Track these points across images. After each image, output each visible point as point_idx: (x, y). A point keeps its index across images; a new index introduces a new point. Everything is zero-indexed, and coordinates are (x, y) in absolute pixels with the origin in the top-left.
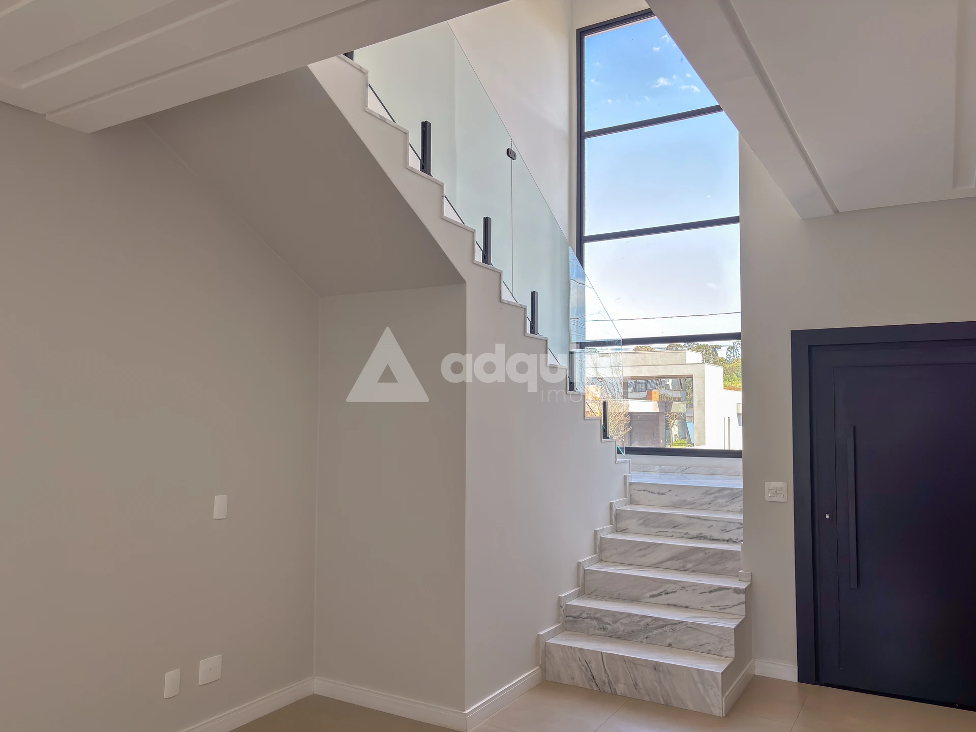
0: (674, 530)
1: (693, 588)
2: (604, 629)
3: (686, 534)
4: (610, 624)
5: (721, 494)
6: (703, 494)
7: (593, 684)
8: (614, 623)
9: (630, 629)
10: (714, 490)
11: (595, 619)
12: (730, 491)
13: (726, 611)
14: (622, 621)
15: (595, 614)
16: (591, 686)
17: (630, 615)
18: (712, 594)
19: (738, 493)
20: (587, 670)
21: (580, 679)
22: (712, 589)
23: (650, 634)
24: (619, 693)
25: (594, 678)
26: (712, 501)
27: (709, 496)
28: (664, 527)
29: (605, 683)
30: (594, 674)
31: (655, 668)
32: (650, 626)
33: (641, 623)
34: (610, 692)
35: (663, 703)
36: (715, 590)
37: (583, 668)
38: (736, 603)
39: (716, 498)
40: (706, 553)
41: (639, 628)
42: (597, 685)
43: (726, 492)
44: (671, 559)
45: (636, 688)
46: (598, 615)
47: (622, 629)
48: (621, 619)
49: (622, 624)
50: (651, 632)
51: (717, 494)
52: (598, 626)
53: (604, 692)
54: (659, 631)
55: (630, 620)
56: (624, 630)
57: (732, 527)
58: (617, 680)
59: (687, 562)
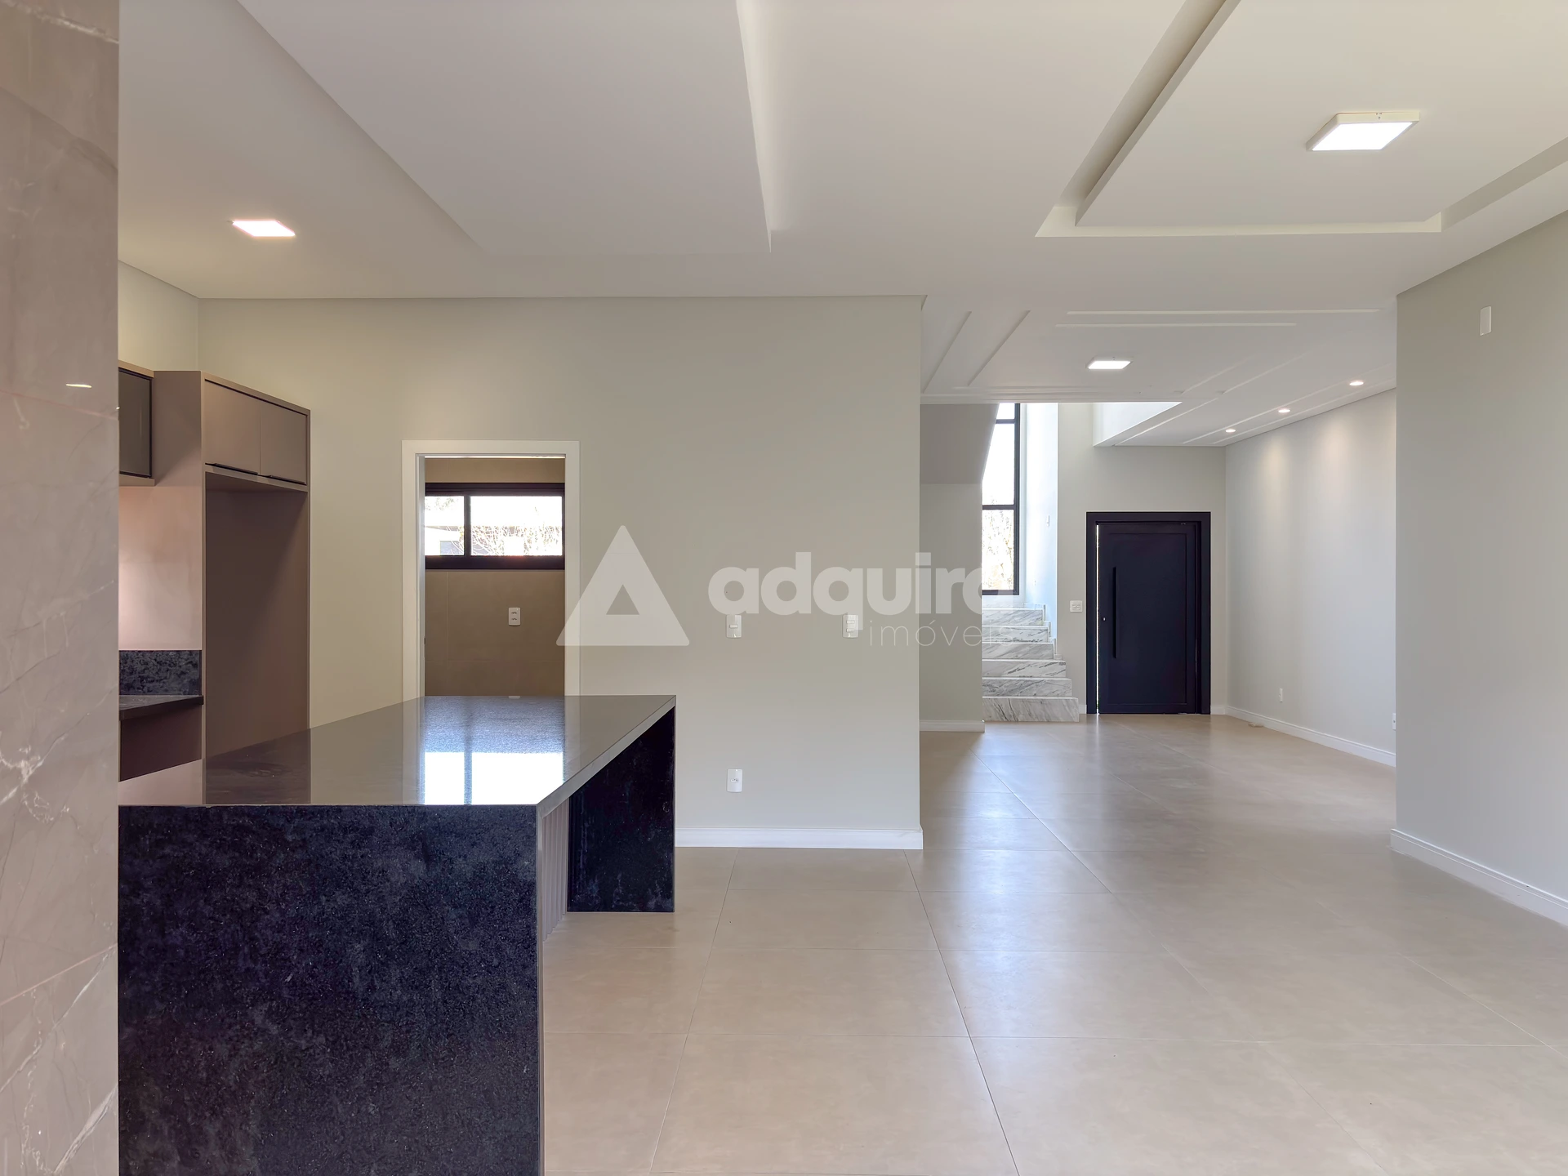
0: (996, 637)
1: (1035, 665)
2: (994, 691)
3: (1006, 638)
4: (997, 688)
5: (1017, 615)
6: (1004, 615)
8: (1000, 686)
9: (1011, 688)
10: (1013, 613)
11: (987, 686)
12: (1023, 613)
13: (1054, 675)
16: (1003, 719)
17: (1011, 681)
18: (1047, 667)
19: (1027, 613)
20: (999, 710)
21: (994, 714)
22: (1046, 664)
23: (1023, 689)
24: (1019, 720)
25: (1003, 713)
26: (1010, 619)
27: (1009, 616)
28: (989, 636)
29: (1011, 716)
31: (1042, 703)
32: (1023, 686)
33: (1018, 685)
34: (1014, 719)
36: (1049, 665)
38: (1060, 671)
39: (1014, 617)
40: (1031, 647)
41: (1016, 687)
42: (1006, 717)
43: (1020, 613)
44: (1009, 652)
45: (1030, 715)
46: (989, 684)
47: (1005, 689)
48: (1005, 683)
49: (1005, 686)
52: (989, 690)
53: (1011, 720)
54: (1029, 687)
55: (1010, 684)
57: (1036, 632)
58: (1019, 713)
59: (1019, 653)
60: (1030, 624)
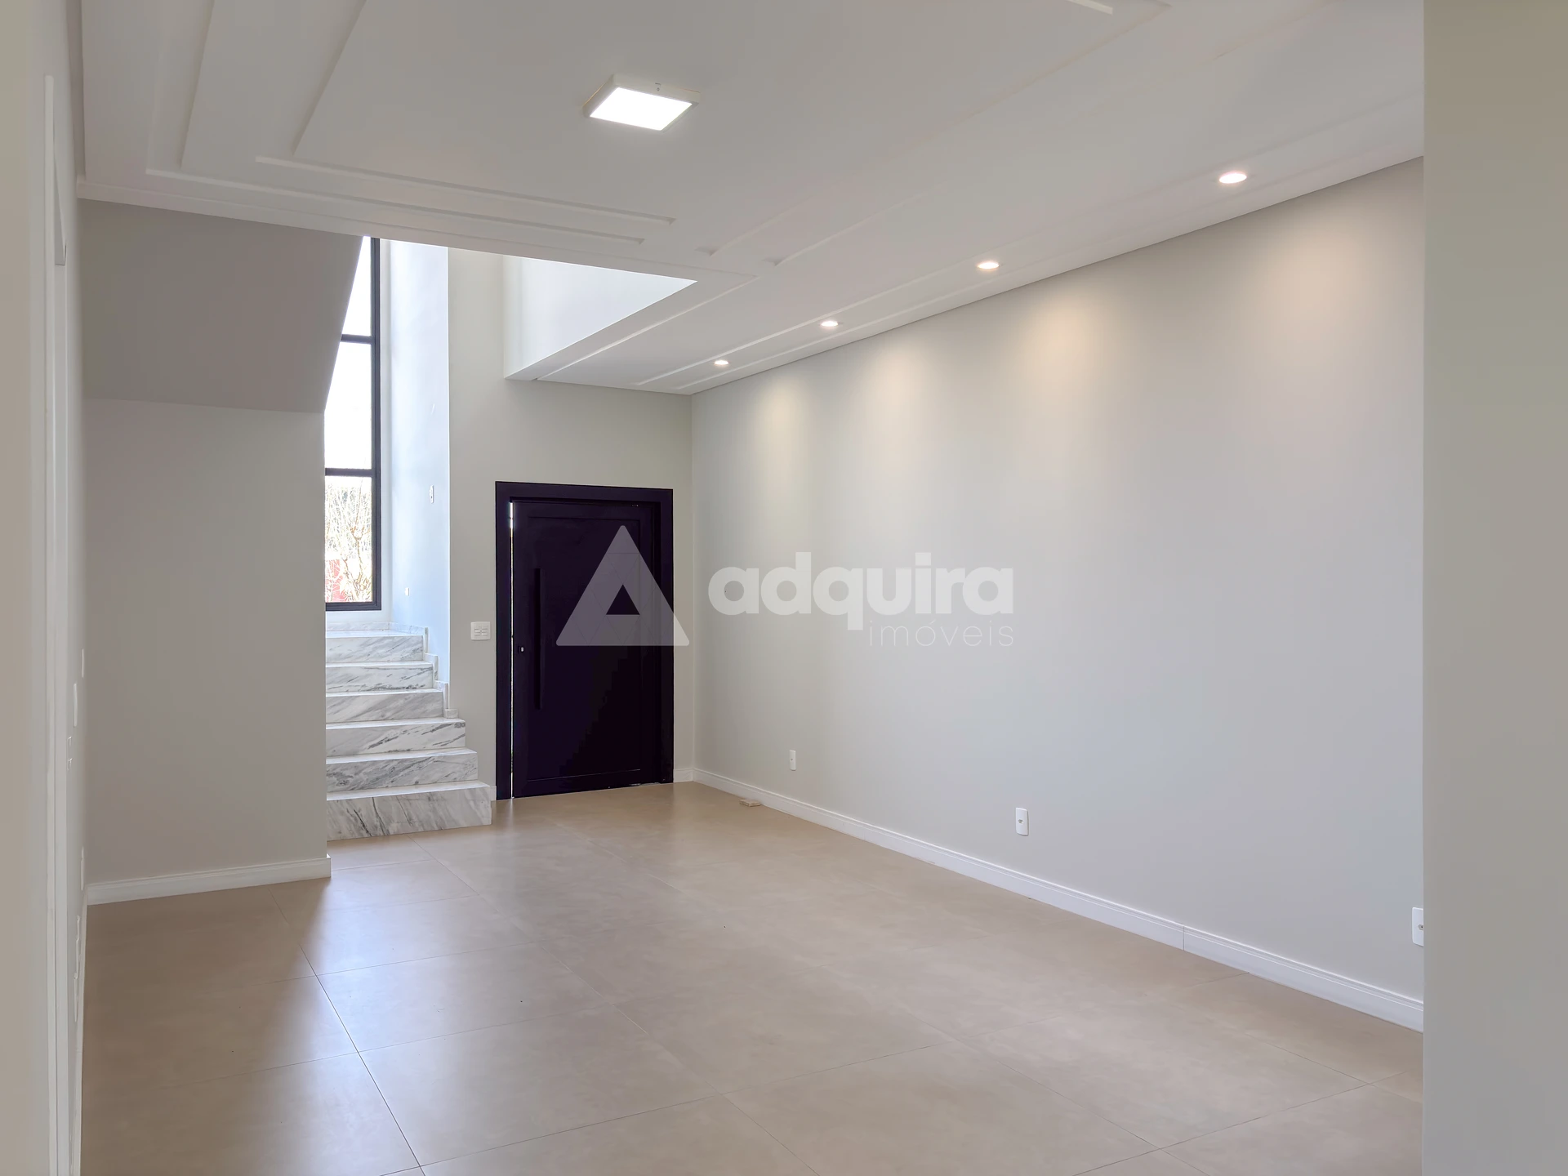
0: (350, 684)
1: (416, 730)
2: (345, 783)
3: (364, 686)
4: (351, 777)
5: (381, 644)
6: (361, 645)
7: (364, 832)
8: (356, 774)
9: (375, 776)
10: (374, 641)
11: (334, 774)
12: (391, 640)
13: (448, 746)
14: (365, 771)
15: (334, 769)
16: (362, 834)
17: (375, 762)
18: (434, 732)
19: (399, 641)
20: (356, 819)
21: (346, 830)
22: (434, 728)
23: (397, 777)
24: (391, 832)
25: (364, 826)
26: (371, 652)
27: (368, 648)
28: (338, 683)
29: (377, 827)
30: (364, 821)
31: (429, 799)
32: (396, 769)
33: (387, 768)
34: (382, 834)
35: (436, 828)
36: (437, 728)
37: (352, 819)
38: (457, 737)
39: (376, 648)
40: (406, 699)
41: (384, 774)
42: (368, 832)
43: (386, 642)
44: (369, 710)
45: (410, 823)
46: (338, 770)
47: (365, 779)
48: (365, 768)
49: (365, 774)
50: (397, 774)
51: (377, 645)
52: (337, 782)
53: (376, 836)
54: (406, 771)
55: (374, 768)
56: (367, 780)
57: (412, 673)
58: (390, 820)
59: (386, 711)
60: (402, 660)
